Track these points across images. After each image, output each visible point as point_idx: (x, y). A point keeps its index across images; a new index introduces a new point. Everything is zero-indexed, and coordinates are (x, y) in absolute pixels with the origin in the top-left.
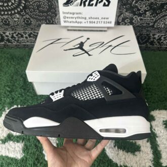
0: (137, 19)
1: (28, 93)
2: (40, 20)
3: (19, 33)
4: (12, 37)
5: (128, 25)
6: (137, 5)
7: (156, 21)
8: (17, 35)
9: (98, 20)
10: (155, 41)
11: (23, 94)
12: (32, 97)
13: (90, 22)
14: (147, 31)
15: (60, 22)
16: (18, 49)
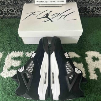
1: (19, 45)
2: (23, 1)
3: (11, 9)
5: (74, 2)
10: (90, 11)
11: (17, 45)
12: (22, 46)
13: (52, 2)
14: (85, 5)
15: (34, 2)
16: (11, 19)
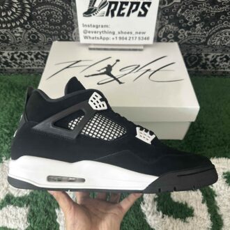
0: (183, 33)
2: (51, 36)
3: (21, 54)
4: (12, 58)
5: (172, 42)
6: (183, 14)
7: (209, 37)
8: (18, 56)
9: (131, 36)
10: (208, 63)
13: (120, 38)
14: (198, 50)
15: (79, 38)
16: (20, 75)
